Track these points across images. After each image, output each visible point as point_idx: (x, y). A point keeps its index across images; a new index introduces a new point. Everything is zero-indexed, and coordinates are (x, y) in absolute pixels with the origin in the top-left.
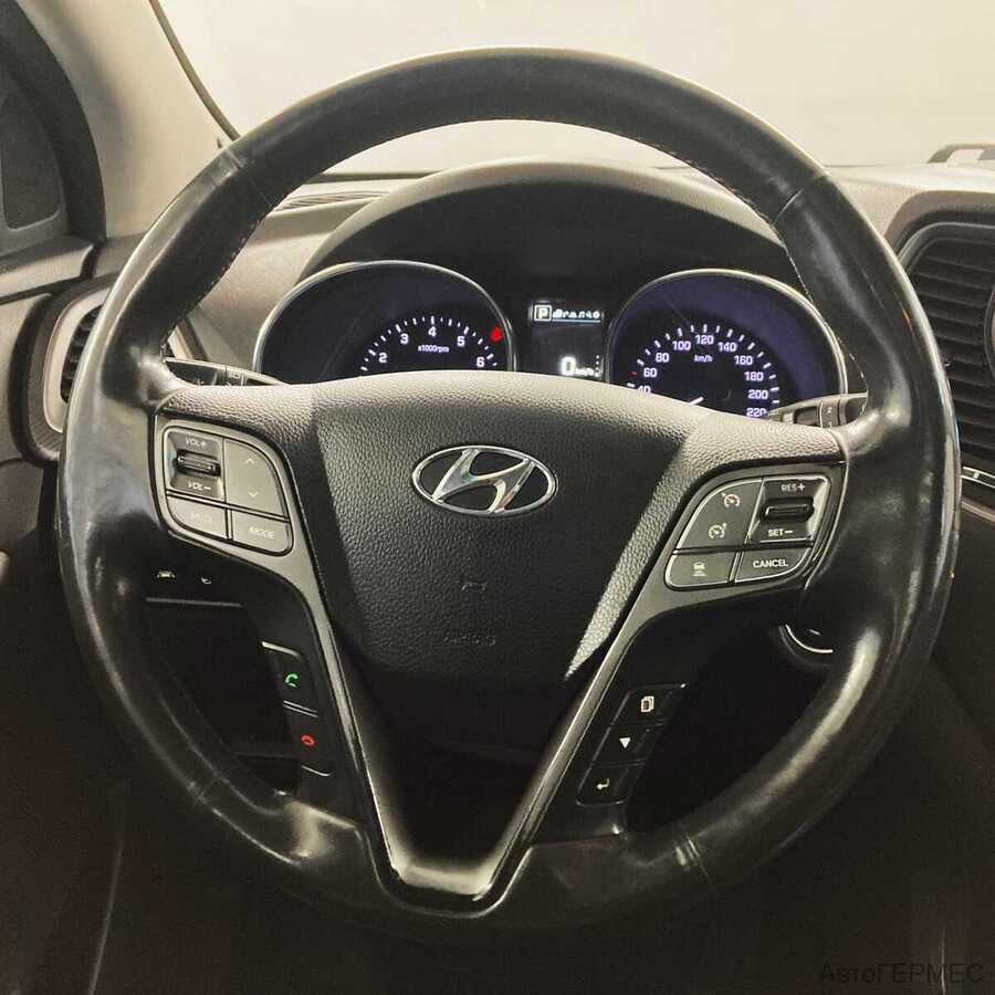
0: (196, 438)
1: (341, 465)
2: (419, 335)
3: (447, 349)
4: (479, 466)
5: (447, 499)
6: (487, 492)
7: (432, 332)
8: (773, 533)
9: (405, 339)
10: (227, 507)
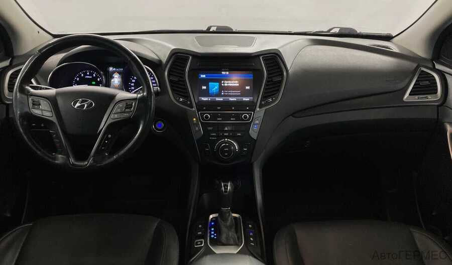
0: (36, 99)
1: (60, 101)
2: (85, 74)
3: (91, 77)
4: (83, 101)
5: (77, 107)
6: (84, 105)
7: (88, 73)
8: (127, 110)
9: (82, 75)
10: (42, 110)
